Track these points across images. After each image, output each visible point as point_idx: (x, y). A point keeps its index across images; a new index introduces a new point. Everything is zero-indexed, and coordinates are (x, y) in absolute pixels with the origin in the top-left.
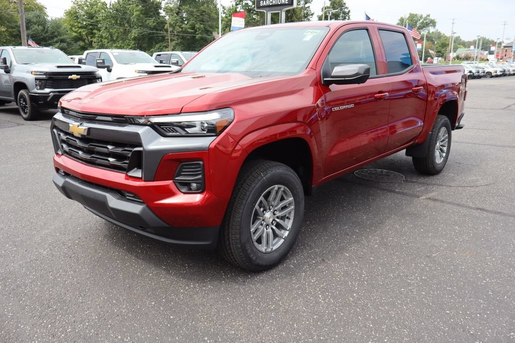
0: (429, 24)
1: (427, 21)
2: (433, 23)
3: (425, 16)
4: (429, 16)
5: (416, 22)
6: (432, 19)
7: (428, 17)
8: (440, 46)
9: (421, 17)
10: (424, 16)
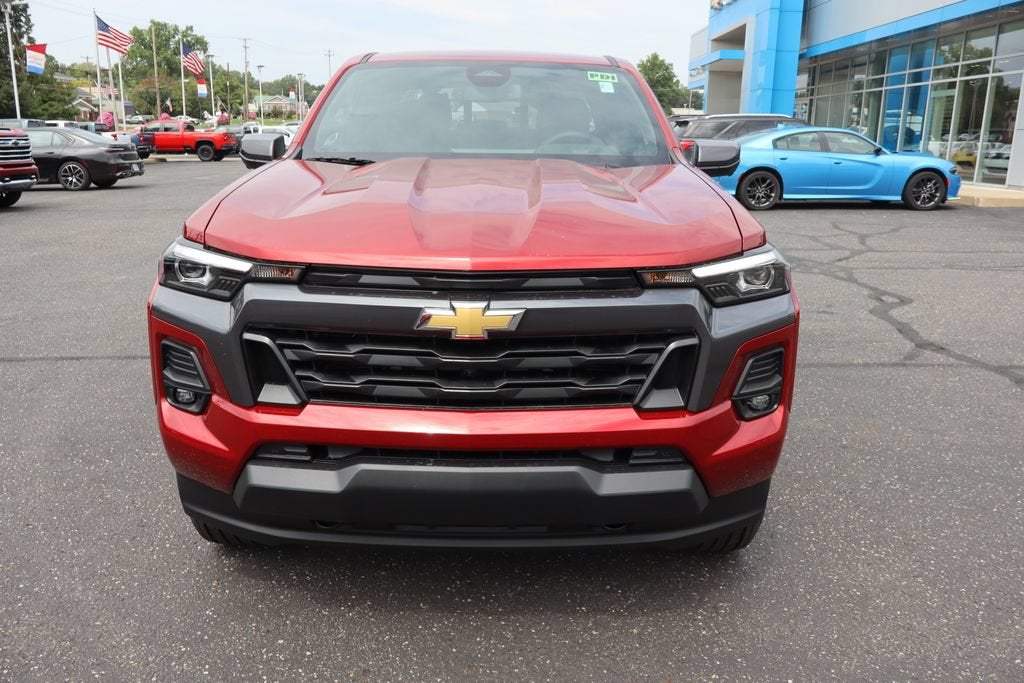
0: (194, 45)
1: (189, 39)
2: (201, 44)
3: (184, 29)
4: (191, 28)
5: (168, 40)
6: (199, 35)
7: (189, 32)
8: (222, 90)
9: (176, 29)
10: (182, 28)
